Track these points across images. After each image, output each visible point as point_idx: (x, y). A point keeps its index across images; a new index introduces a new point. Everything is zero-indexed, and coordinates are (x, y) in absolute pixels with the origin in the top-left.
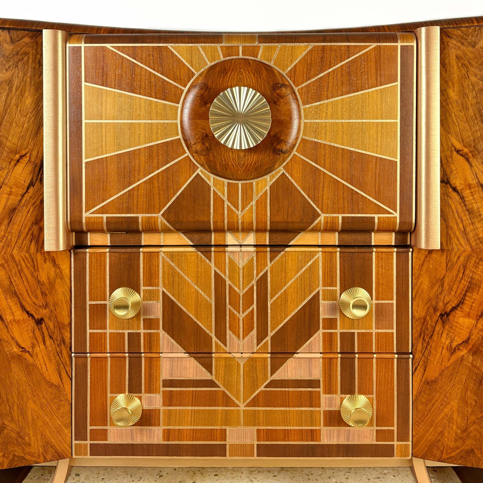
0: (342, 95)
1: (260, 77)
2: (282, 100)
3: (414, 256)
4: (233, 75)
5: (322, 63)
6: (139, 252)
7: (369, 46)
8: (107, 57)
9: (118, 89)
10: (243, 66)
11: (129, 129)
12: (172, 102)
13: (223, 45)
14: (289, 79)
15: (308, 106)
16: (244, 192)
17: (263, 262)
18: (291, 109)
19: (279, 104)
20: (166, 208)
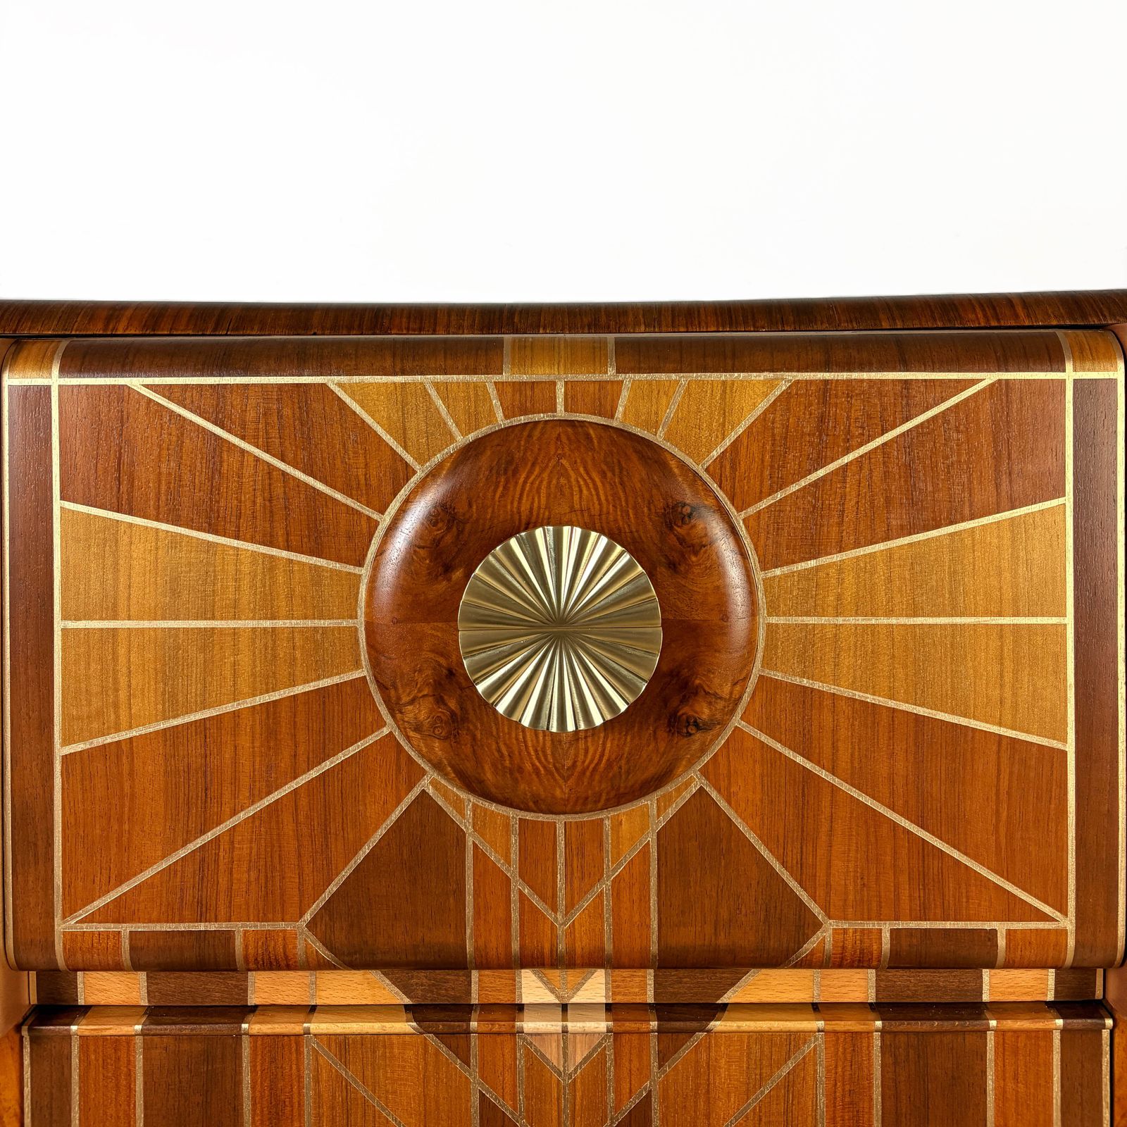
0: (887, 538)
1: (622, 483)
2: (694, 559)
3: (1116, 1040)
4: (538, 476)
5: (820, 435)
6: (239, 1036)
7: (973, 382)
8: (130, 420)
9: (167, 522)
10: (566, 449)
11: (203, 649)
12: (339, 560)
13: (505, 377)
14: (715, 486)
15: (778, 572)
16: (577, 849)
17: (635, 1063)
18: (725, 586)
19: (687, 572)
20: (320, 903)
